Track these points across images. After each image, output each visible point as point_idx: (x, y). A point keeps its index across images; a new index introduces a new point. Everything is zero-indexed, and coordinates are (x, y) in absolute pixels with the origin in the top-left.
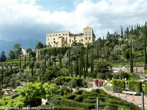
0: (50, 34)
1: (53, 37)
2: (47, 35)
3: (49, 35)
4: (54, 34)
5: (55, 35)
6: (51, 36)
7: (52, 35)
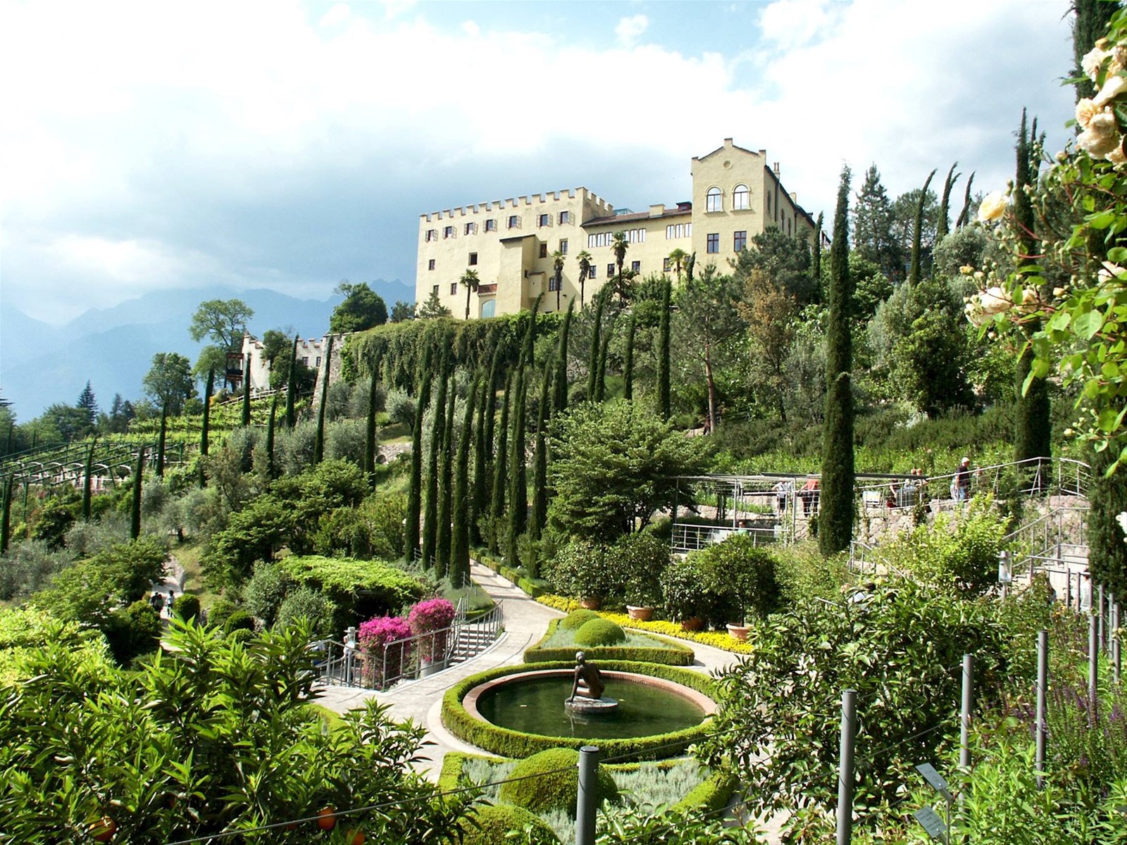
0: (446, 221)
1: (464, 244)
2: (424, 226)
3: (439, 226)
4: (470, 217)
5: (482, 228)
6: (448, 230)
7: (459, 222)
